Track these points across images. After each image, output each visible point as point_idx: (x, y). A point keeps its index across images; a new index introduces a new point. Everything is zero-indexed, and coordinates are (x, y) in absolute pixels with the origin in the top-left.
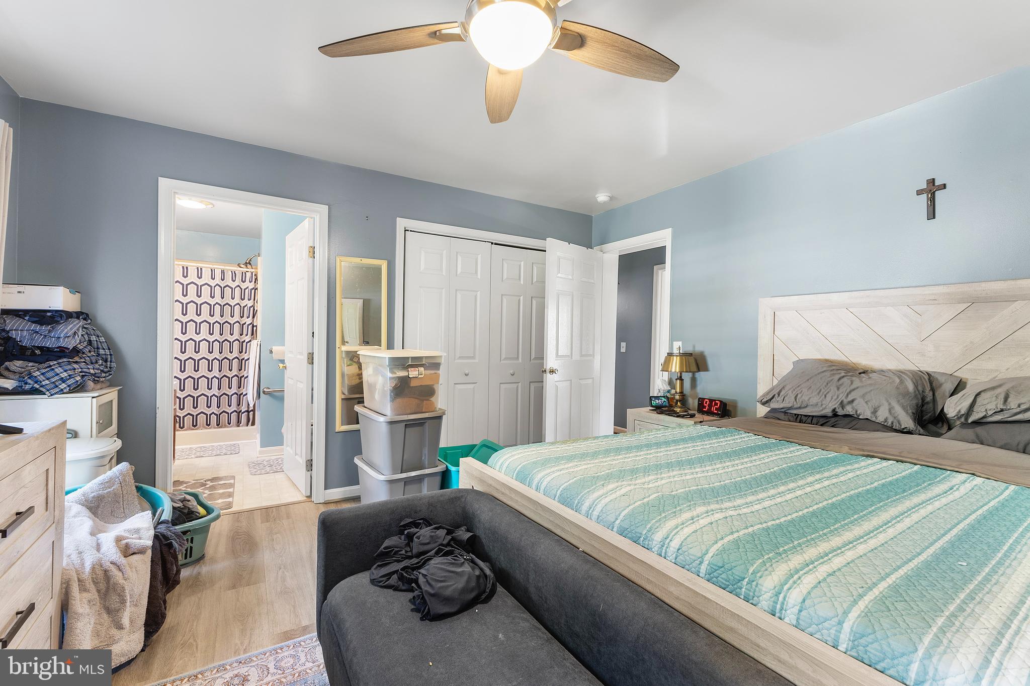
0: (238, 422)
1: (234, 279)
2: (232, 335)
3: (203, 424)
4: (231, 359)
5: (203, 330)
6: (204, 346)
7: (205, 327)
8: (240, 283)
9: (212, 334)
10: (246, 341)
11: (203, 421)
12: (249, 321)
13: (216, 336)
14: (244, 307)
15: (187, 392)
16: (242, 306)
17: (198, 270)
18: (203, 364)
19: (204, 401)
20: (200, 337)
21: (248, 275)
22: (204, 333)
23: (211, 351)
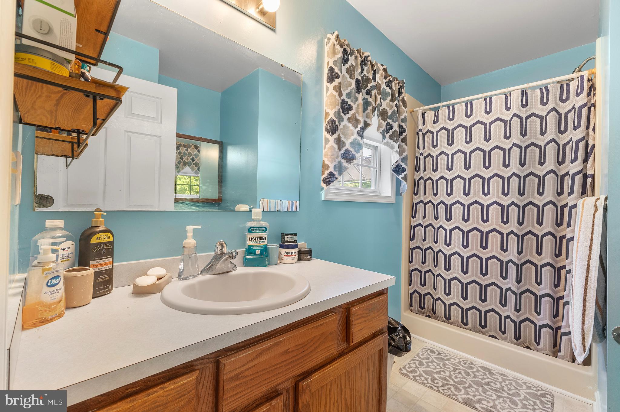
0: (555, 346)
1: (545, 101)
2: (541, 194)
3: (495, 328)
4: (540, 234)
5: (494, 188)
6: (495, 212)
7: (495, 184)
8: (556, 104)
9: (506, 195)
10: (569, 205)
11: (495, 323)
12: (575, 168)
13: (514, 196)
14: (565, 145)
15: (472, 276)
16: (561, 143)
17: (486, 102)
18: (494, 240)
19: (496, 295)
20: (489, 199)
21: (573, 85)
22: (496, 193)
23: (505, 220)
